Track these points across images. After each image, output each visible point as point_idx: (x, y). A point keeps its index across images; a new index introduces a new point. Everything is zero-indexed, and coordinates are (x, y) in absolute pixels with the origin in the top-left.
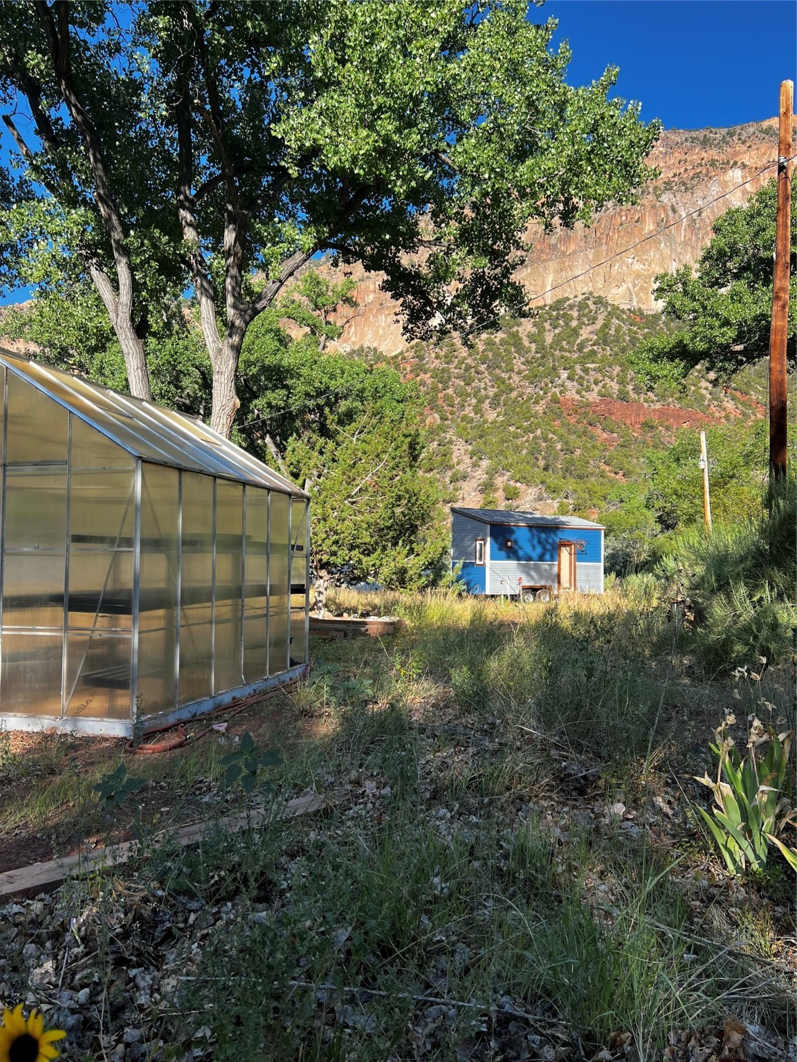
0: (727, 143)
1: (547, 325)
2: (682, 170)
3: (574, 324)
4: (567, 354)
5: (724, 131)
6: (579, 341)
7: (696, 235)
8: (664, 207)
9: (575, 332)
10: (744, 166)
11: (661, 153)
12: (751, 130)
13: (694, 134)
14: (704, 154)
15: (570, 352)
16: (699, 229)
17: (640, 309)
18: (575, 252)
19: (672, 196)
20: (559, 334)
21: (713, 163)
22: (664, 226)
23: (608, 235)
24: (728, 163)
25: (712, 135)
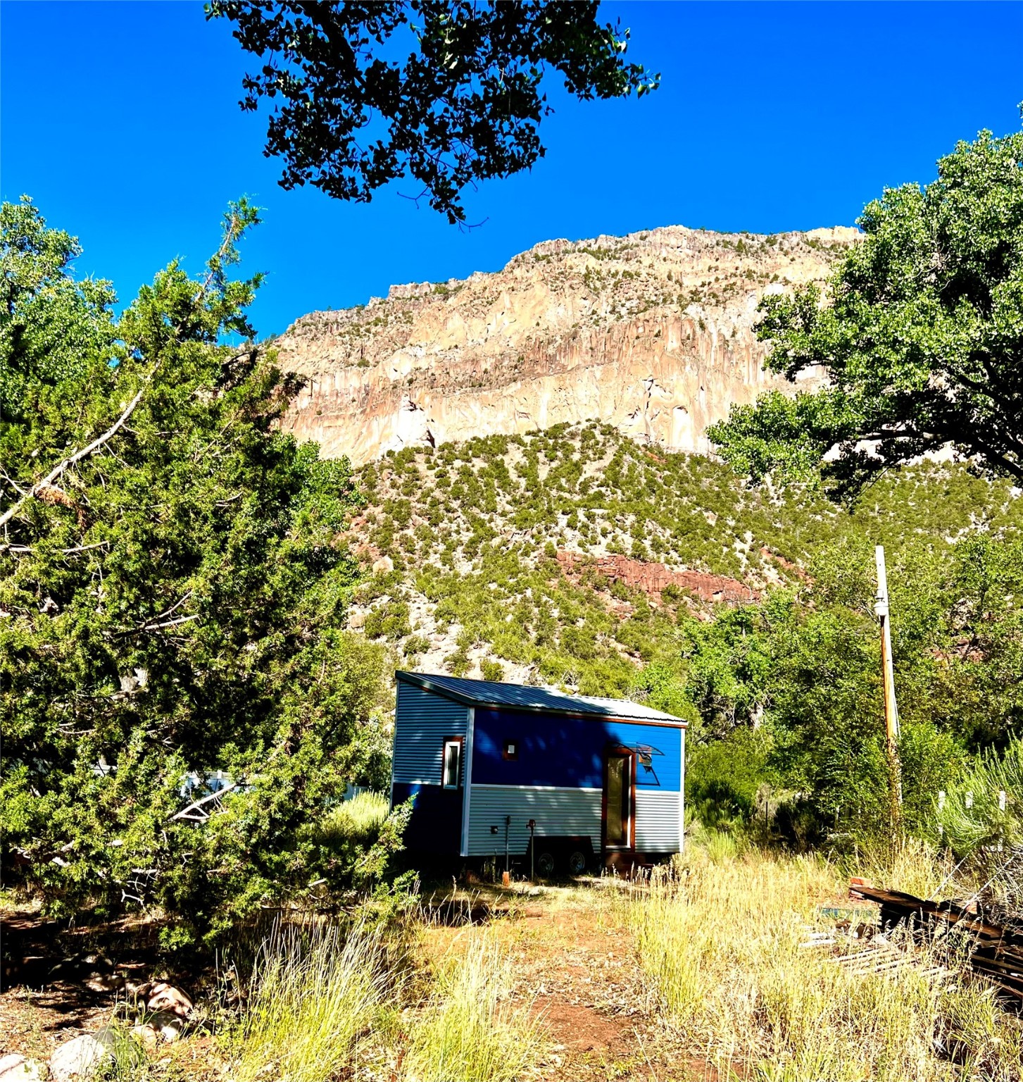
0: (767, 252)
1: (541, 456)
2: (712, 279)
3: (576, 457)
4: (566, 495)
5: (763, 238)
6: (581, 479)
7: (730, 359)
8: (690, 321)
9: (577, 467)
10: (786, 282)
11: (688, 256)
12: (795, 240)
13: (728, 238)
14: (738, 263)
15: (570, 492)
16: (732, 352)
17: (658, 446)
18: (578, 367)
19: (700, 309)
20: (557, 469)
21: (749, 274)
22: (688, 342)
23: (620, 349)
24: (767, 276)
25: (749, 241)
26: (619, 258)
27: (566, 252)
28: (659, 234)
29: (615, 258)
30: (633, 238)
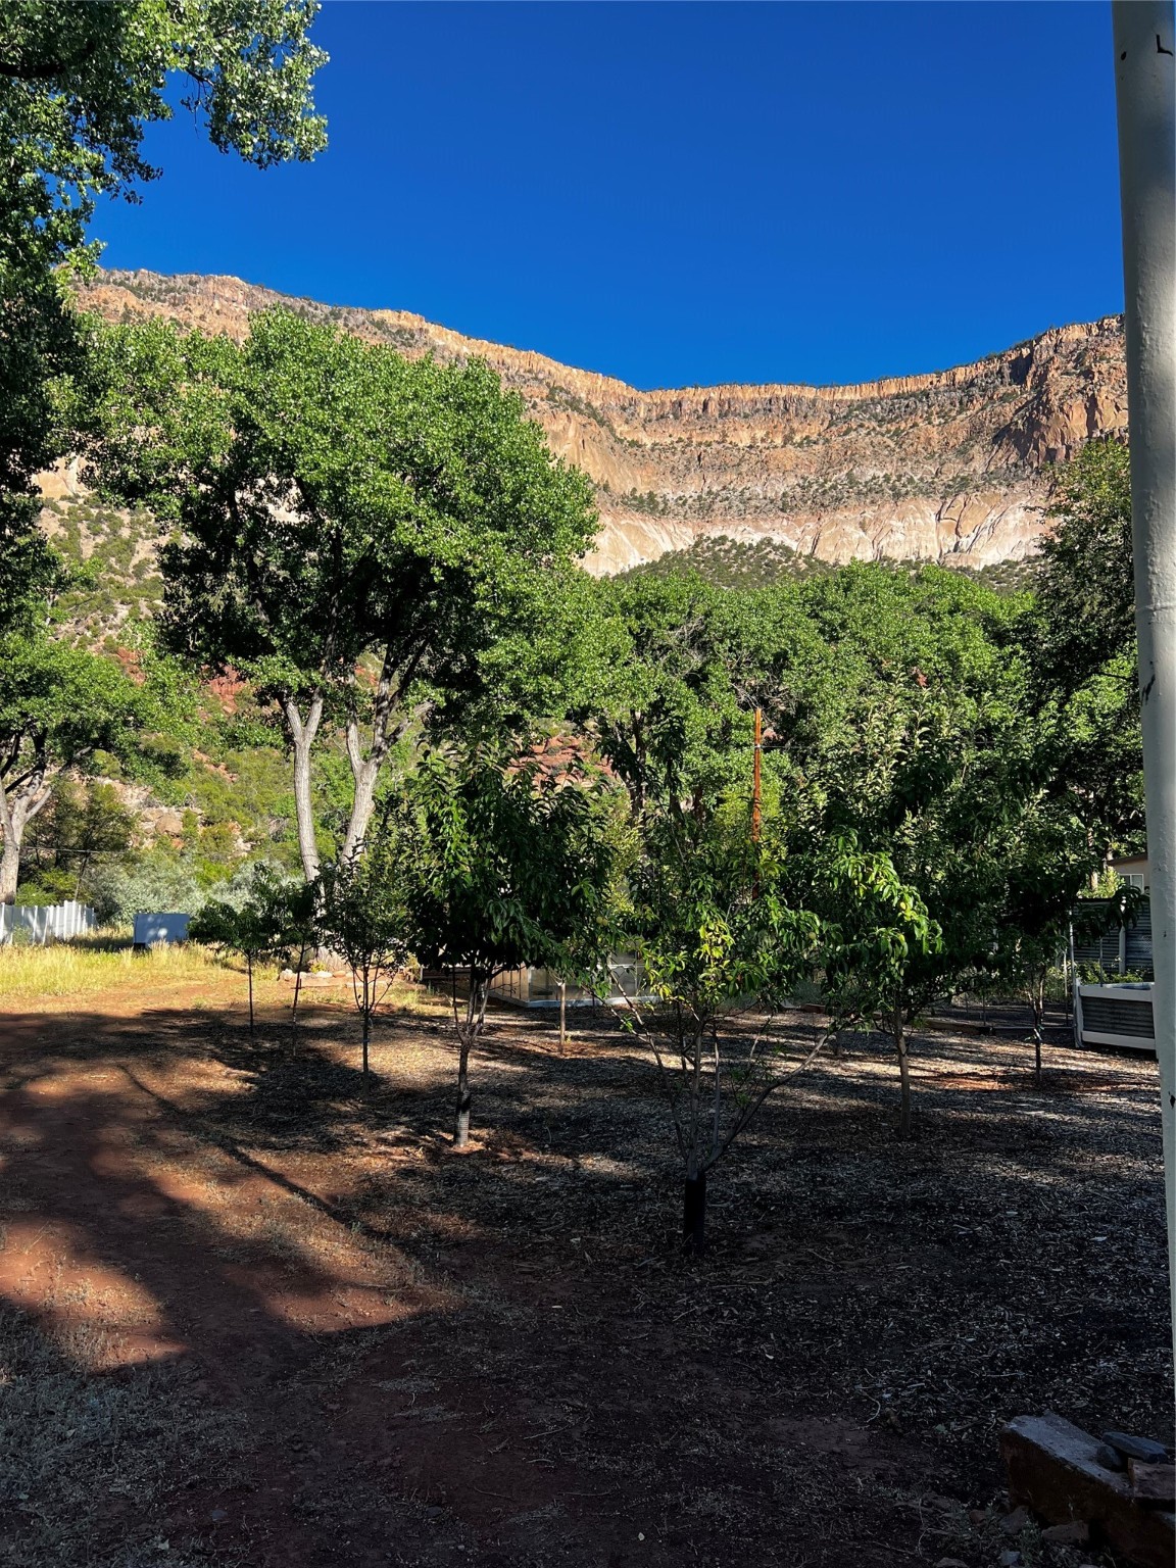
1: (82, 527)
3: (125, 533)
4: (118, 578)
6: (135, 561)
9: (129, 547)
20: (103, 546)
26: (164, 301)
28: (211, 282)
29: (159, 300)
30: (180, 281)
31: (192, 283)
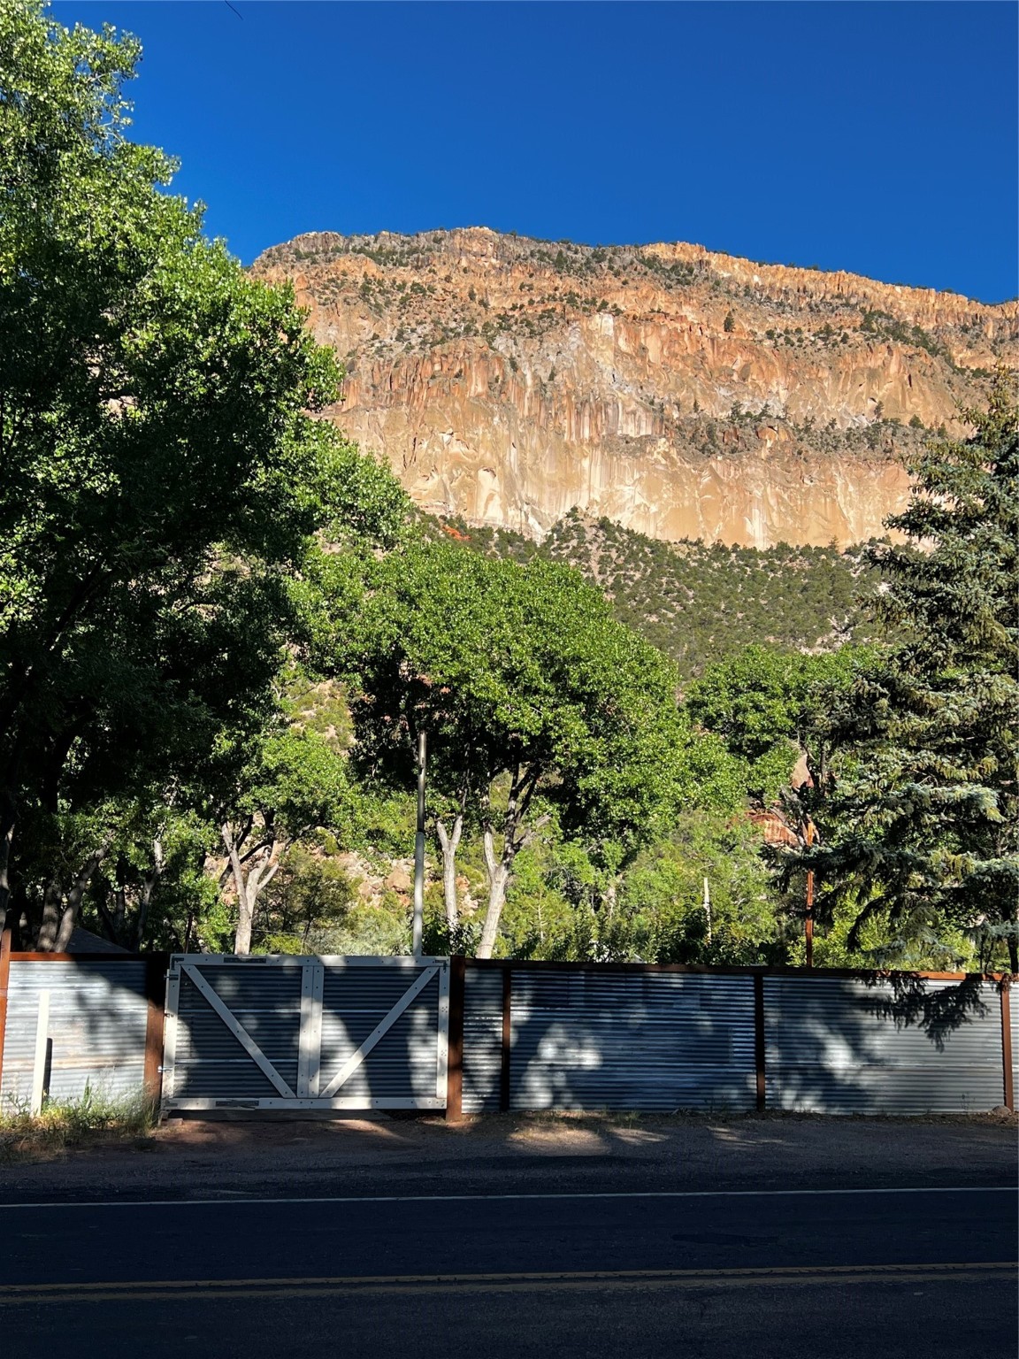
0: (593, 271)
2: (526, 301)
5: (589, 251)
7: (547, 409)
8: (499, 359)
10: (617, 312)
11: (494, 267)
12: (628, 257)
13: (545, 248)
14: (558, 282)
16: (551, 400)
17: (459, 518)
18: (356, 409)
19: (511, 342)
21: (572, 298)
22: (497, 387)
23: (411, 390)
24: (594, 302)
25: (570, 254)
26: (406, 265)
27: (336, 250)
28: (458, 237)
29: (401, 264)
30: (423, 240)
31: (437, 241)
